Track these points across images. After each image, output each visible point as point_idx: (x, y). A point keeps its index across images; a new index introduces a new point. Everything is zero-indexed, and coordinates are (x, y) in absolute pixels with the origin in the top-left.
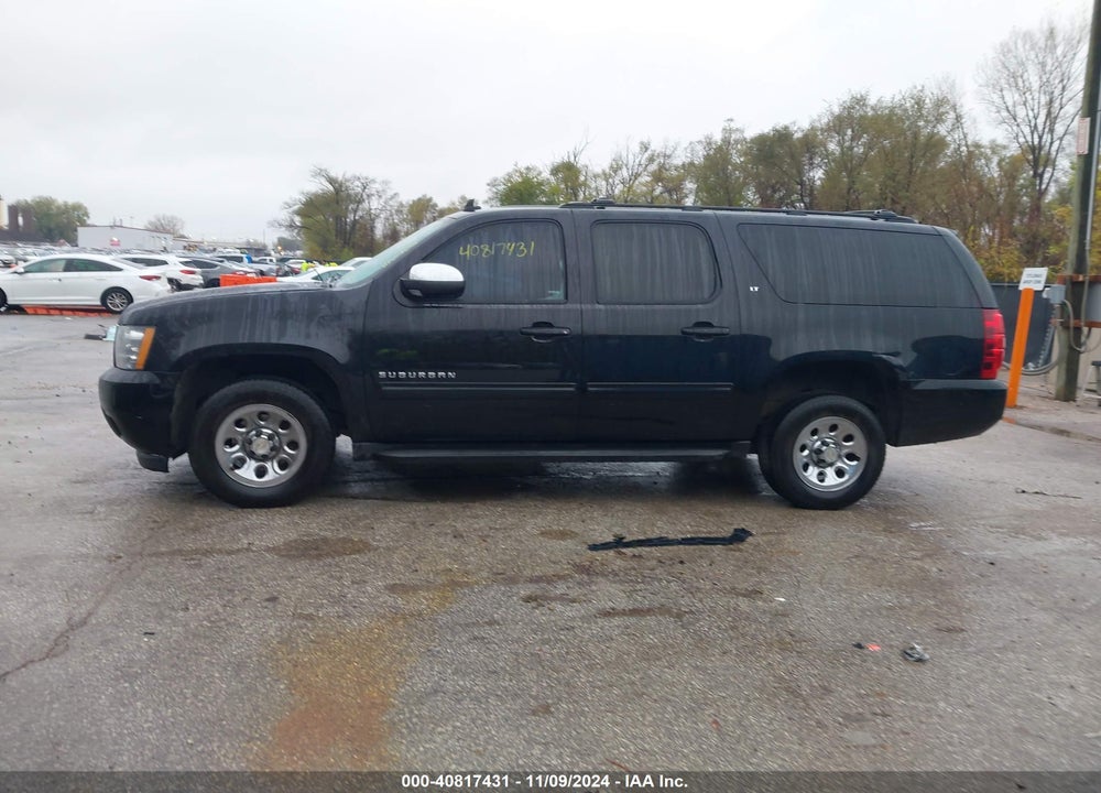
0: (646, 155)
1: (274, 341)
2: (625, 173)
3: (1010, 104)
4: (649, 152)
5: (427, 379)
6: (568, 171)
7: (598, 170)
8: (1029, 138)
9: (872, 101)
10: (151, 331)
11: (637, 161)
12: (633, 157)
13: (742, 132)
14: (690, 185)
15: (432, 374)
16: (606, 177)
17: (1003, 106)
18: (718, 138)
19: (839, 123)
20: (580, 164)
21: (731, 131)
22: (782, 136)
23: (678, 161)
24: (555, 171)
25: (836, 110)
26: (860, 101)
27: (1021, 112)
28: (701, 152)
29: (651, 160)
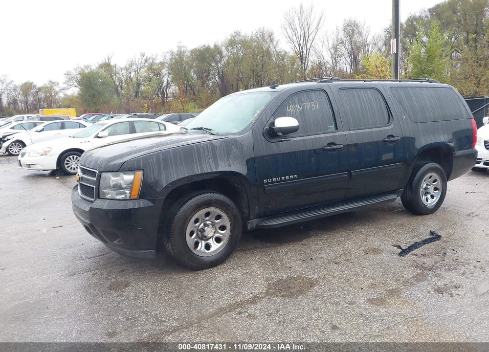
0: (144, 58)
1: (214, 170)
2: (135, 67)
3: (290, 35)
4: (145, 57)
5: (285, 180)
6: (107, 66)
7: (123, 66)
8: (298, 48)
9: (243, 34)
10: (140, 174)
11: (140, 62)
12: (139, 60)
13: (186, 47)
14: (165, 71)
15: (287, 177)
16: (127, 69)
17: (287, 36)
18: (175, 50)
19: (232, 43)
20: (112, 64)
21: (181, 47)
22: (207, 49)
23: (158, 61)
24: (101, 66)
25: (229, 38)
26: (238, 34)
27: (295, 38)
28: (168, 57)
29: (146, 61)
